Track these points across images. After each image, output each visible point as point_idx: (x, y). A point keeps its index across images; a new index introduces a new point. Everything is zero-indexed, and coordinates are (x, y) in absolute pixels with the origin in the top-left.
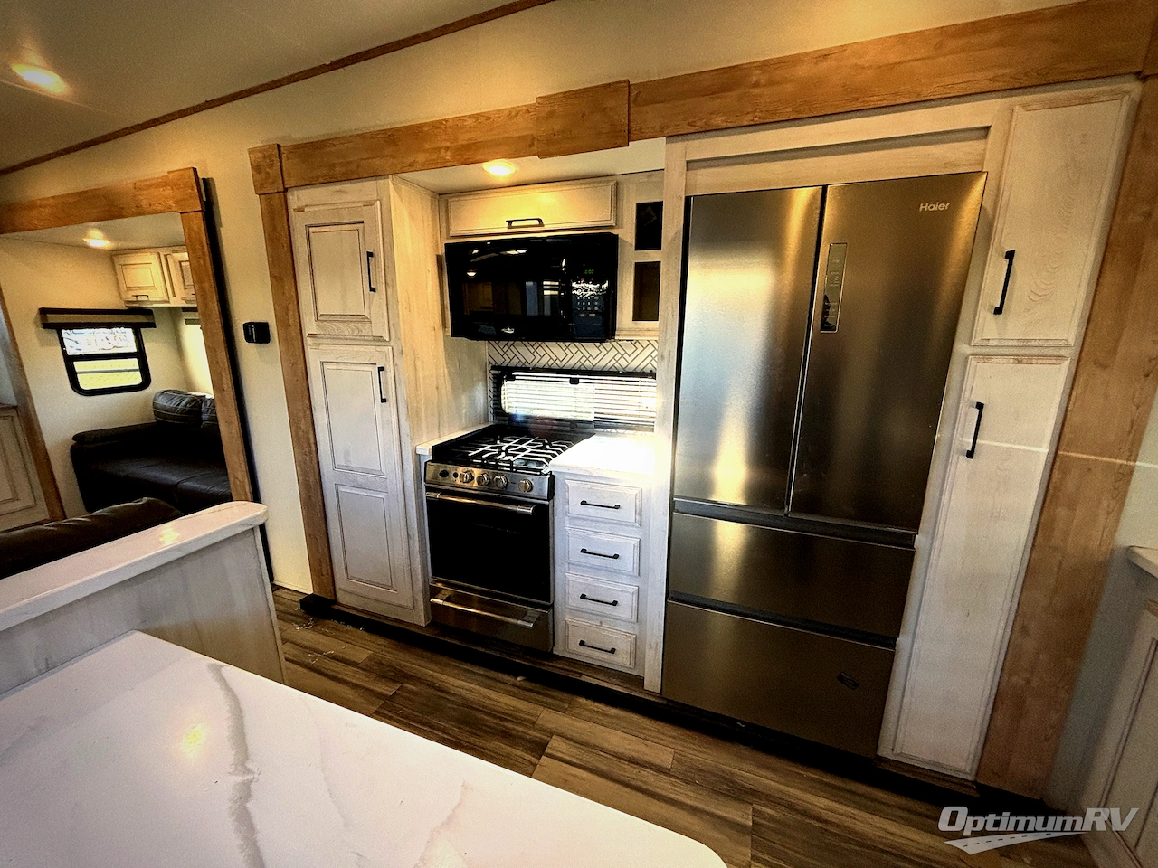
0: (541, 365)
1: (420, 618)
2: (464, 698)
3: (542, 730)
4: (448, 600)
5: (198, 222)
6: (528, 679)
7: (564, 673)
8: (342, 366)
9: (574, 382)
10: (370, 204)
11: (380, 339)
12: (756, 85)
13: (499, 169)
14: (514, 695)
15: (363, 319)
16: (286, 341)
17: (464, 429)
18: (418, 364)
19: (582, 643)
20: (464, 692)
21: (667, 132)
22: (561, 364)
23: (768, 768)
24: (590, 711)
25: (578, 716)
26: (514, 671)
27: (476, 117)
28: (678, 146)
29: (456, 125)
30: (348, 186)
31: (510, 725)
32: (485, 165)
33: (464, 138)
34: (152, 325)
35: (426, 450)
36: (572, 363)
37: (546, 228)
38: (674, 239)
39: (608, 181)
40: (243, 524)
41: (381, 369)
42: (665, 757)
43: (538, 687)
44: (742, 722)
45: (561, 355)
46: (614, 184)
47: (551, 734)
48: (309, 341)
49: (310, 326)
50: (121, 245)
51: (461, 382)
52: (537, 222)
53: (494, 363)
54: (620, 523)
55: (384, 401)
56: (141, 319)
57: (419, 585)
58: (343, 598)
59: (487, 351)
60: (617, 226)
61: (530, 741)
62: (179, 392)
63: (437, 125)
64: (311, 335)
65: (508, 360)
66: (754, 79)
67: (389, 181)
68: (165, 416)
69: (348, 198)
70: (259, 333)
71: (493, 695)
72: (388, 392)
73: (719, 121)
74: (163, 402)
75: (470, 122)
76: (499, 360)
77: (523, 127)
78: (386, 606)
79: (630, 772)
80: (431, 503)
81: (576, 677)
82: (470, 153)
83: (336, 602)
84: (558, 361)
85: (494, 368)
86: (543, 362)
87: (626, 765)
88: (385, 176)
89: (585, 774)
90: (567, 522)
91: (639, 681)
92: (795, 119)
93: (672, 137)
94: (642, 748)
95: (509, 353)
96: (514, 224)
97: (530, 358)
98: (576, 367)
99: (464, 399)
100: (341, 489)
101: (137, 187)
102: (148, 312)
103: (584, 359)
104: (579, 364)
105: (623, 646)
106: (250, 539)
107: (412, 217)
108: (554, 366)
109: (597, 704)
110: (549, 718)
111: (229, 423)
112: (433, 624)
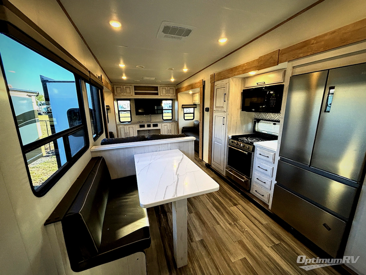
0: (267, 119)
1: (224, 174)
2: (226, 191)
3: (238, 203)
4: (229, 171)
5: (202, 89)
6: (241, 194)
7: (250, 196)
8: (218, 117)
9: (274, 124)
10: (227, 84)
11: (225, 111)
12: (313, 44)
13: (252, 73)
14: (236, 195)
15: (223, 107)
16: (211, 111)
17: (243, 134)
18: (232, 117)
19: (256, 191)
20: (227, 190)
21: (288, 60)
22: (272, 119)
23: (295, 242)
24: (252, 206)
25: (249, 206)
26: (239, 191)
27: (247, 63)
28: (290, 63)
29: (243, 65)
30: (224, 80)
31: (232, 199)
32: (249, 73)
33: (244, 68)
34: (196, 107)
35: (230, 136)
36: (276, 119)
37: (266, 84)
38: (287, 87)
39: (283, 70)
40: (192, 139)
41: (224, 118)
42: (264, 222)
43: (243, 197)
44: (293, 228)
45: (273, 116)
46: (284, 72)
47: (239, 204)
48: (214, 112)
49: (214, 109)
50: (194, 92)
51: (244, 122)
52: (264, 83)
53: (255, 118)
54: (268, 161)
55: (223, 124)
56: (195, 106)
57: (225, 166)
58: (213, 166)
59: (254, 115)
60: (284, 82)
61: (234, 203)
62: (198, 121)
63: (239, 66)
64: (214, 110)
65: (259, 117)
66: (313, 42)
67: (231, 79)
68: (195, 125)
69: (223, 82)
70: (207, 110)
71: (232, 193)
72: (224, 122)
73: (301, 55)
74: (195, 123)
75: (246, 64)
76: (257, 117)
77: (256, 64)
78: (219, 169)
79: (253, 219)
80: (229, 148)
81: (252, 198)
82: (245, 71)
83: (211, 166)
84: (272, 118)
85: (255, 119)
86: (268, 118)
87: (252, 217)
88: (230, 78)
89: (242, 213)
90: (257, 158)
91: (268, 206)
92: (324, 51)
93: (289, 61)
94: (260, 218)
95: (260, 115)
96: (258, 84)
97: (264, 117)
98: (277, 120)
99: (244, 126)
100: (215, 142)
101: (195, 84)
102: (196, 105)
103: (279, 118)
104: (278, 119)
105: (266, 196)
106: (192, 142)
107: (235, 85)
108: (271, 119)
109: (255, 206)
110: (241, 202)
111: (201, 127)
112: (227, 176)
